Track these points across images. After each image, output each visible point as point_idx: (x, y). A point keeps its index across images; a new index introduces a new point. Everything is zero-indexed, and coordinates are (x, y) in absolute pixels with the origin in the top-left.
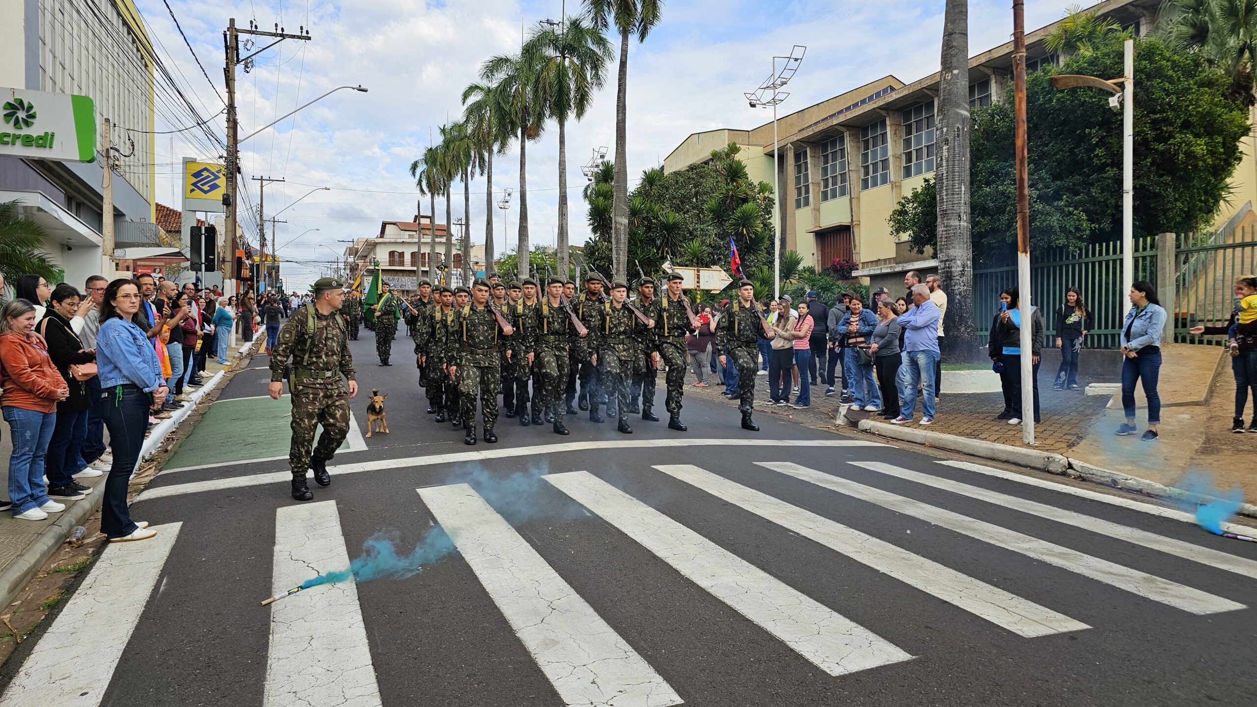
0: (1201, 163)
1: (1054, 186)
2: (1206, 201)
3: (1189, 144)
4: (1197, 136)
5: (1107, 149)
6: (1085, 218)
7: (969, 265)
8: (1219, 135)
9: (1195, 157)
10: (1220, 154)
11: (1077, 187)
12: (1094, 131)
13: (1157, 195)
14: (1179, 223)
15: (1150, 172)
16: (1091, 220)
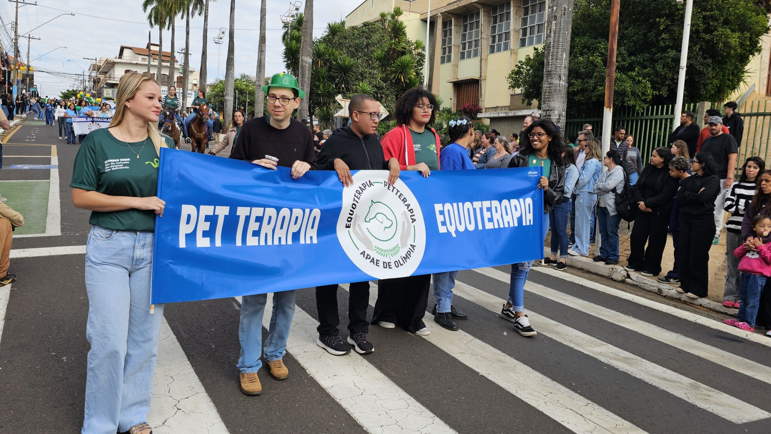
0: (732, 52)
1: (629, 60)
2: (732, 81)
3: (727, 37)
4: (733, 31)
5: (670, 34)
6: (650, 86)
7: (564, 115)
8: (748, 31)
9: (730, 47)
10: (747, 46)
11: (645, 63)
12: (662, 20)
13: (700, 73)
14: (712, 95)
15: (698, 55)
16: (654, 88)
